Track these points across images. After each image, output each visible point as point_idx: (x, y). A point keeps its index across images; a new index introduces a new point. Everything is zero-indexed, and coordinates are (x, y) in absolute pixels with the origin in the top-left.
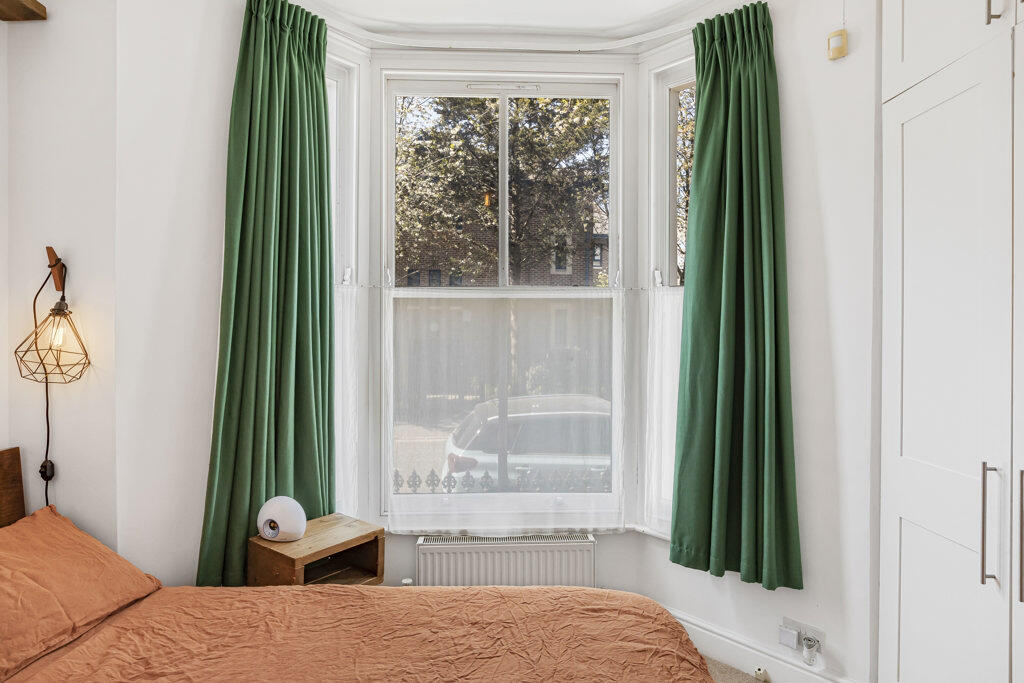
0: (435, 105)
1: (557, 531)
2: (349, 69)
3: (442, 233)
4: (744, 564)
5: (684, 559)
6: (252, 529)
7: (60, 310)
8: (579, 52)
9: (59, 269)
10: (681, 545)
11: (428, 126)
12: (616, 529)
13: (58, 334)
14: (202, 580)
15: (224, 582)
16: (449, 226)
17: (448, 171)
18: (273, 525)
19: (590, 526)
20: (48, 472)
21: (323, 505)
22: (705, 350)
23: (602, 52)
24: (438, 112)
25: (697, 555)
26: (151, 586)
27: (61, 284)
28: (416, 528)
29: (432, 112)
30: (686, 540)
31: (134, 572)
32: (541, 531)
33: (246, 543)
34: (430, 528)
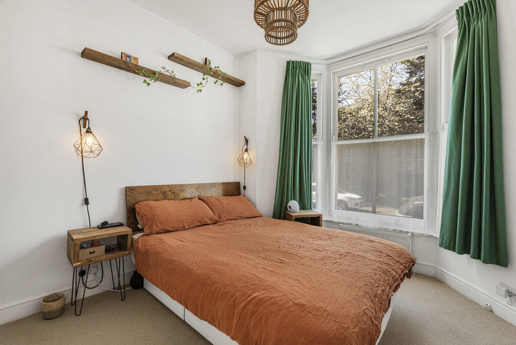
0: (406, 70)
1: (394, 230)
2: (321, 74)
3: (410, 126)
4: (472, 250)
5: (444, 245)
6: (286, 209)
7: (246, 150)
8: (406, 40)
9: (247, 141)
10: (443, 239)
11: (404, 80)
12: (423, 234)
13: (246, 156)
14: (274, 217)
15: (280, 219)
16: (413, 122)
17: (411, 98)
18: (290, 207)
19: (410, 231)
20: (245, 188)
21: (307, 206)
22: (455, 154)
23: (417, 37)
24: (408, 73)
25: (449, 244)
26: (260, 215)
27: (247, 145)
28: (341, 221)
29: (405, 73)
30: (445, 237)
31: (257, 211)
32: (387, 229)
33: (285, 212)
34: (345, 221)
